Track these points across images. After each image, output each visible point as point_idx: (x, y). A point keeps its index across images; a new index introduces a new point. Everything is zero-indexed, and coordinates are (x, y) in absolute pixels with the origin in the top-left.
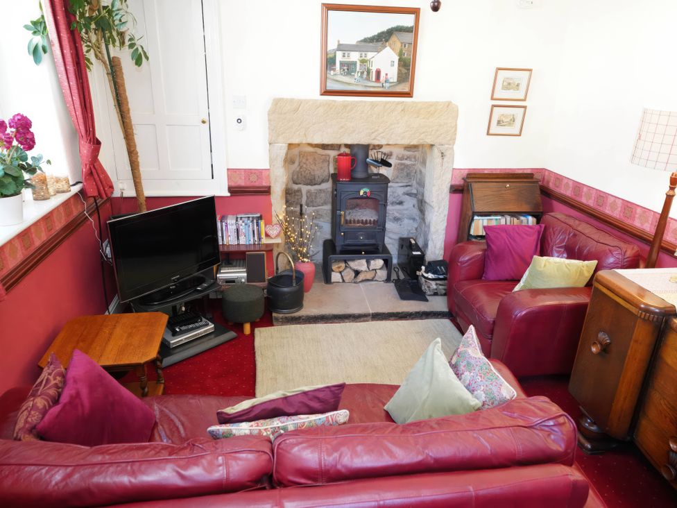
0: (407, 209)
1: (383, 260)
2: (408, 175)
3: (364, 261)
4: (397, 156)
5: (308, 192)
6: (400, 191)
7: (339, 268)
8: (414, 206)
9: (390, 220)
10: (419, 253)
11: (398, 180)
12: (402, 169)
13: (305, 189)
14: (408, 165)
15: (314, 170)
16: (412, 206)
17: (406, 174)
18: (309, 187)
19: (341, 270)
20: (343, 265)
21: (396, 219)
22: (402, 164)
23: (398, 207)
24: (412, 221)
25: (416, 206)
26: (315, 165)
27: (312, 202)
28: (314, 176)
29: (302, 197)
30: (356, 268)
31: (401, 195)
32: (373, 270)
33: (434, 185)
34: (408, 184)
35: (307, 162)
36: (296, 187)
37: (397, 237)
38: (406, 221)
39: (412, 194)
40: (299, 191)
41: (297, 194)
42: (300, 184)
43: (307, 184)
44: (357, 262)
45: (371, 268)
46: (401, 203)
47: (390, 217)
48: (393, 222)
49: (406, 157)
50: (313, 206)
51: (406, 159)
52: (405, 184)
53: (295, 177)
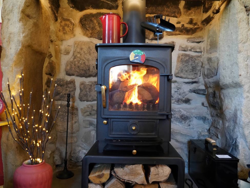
0: (195, 108)
1: (170, 166)
2: (194, 69)
3: (139, 168)
4: (180, 46)
5: (82, 84)
6: (186, 88)
7: (100, 177)
8: (203, 104)
9: (177, 119)
10: (227, 157)
11: (182, 75)
12: (187, 62)
13: (78, 81)
14: (192, 57)
15: (88, 60)
16: (200, 104)
17: (191, 67)
18: (84, 79)
19: (104, 180)
20: (107, 173)
21: (184, 118)
22: (186, 55)
23: (185, 106)
24: (201, 122)
25: (206, 104)
26: (90, 54)
27: (86, 95)
28: (89, 67)
29: (75, 89)
30: (126, 178)
31: (187, 93)
32: (154, 183)
33: (239, 52)
34: (194, 80)
35: (82, 52)
36: (69, 78)
37: (185, 140)
38: (195, 122)
39: (200, 90)
40: (73, 82)
41: (70, 86)
42: (73, 75)
43: (81, 76)
44: (128, 169)
45: (152, 178)
46: (187, 101)
47: (176, 115)
48: (180, 122)
49: (189, 48)
50: (87, 101)
51: (190, 50)
52: (191, 80)
53: (68, 68)
